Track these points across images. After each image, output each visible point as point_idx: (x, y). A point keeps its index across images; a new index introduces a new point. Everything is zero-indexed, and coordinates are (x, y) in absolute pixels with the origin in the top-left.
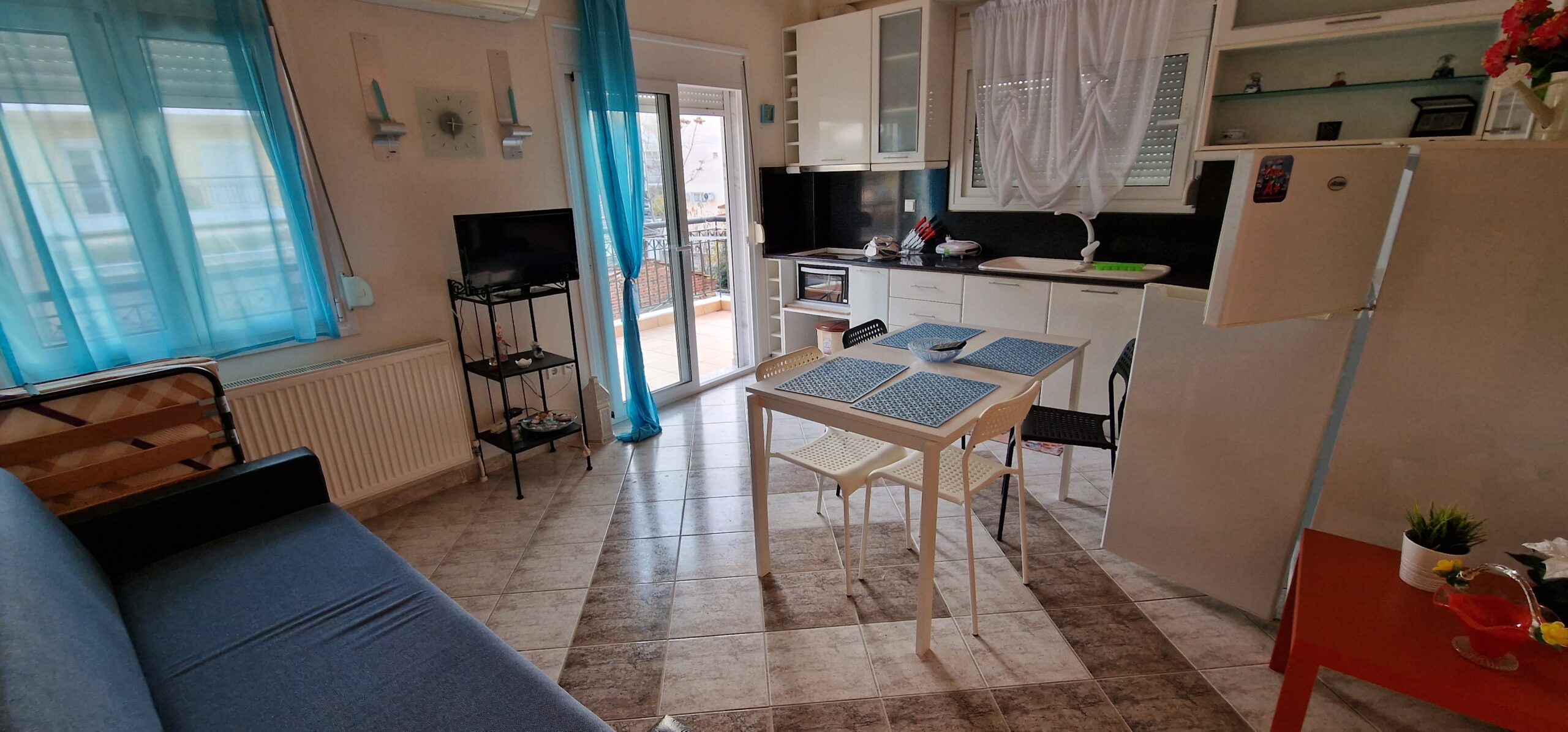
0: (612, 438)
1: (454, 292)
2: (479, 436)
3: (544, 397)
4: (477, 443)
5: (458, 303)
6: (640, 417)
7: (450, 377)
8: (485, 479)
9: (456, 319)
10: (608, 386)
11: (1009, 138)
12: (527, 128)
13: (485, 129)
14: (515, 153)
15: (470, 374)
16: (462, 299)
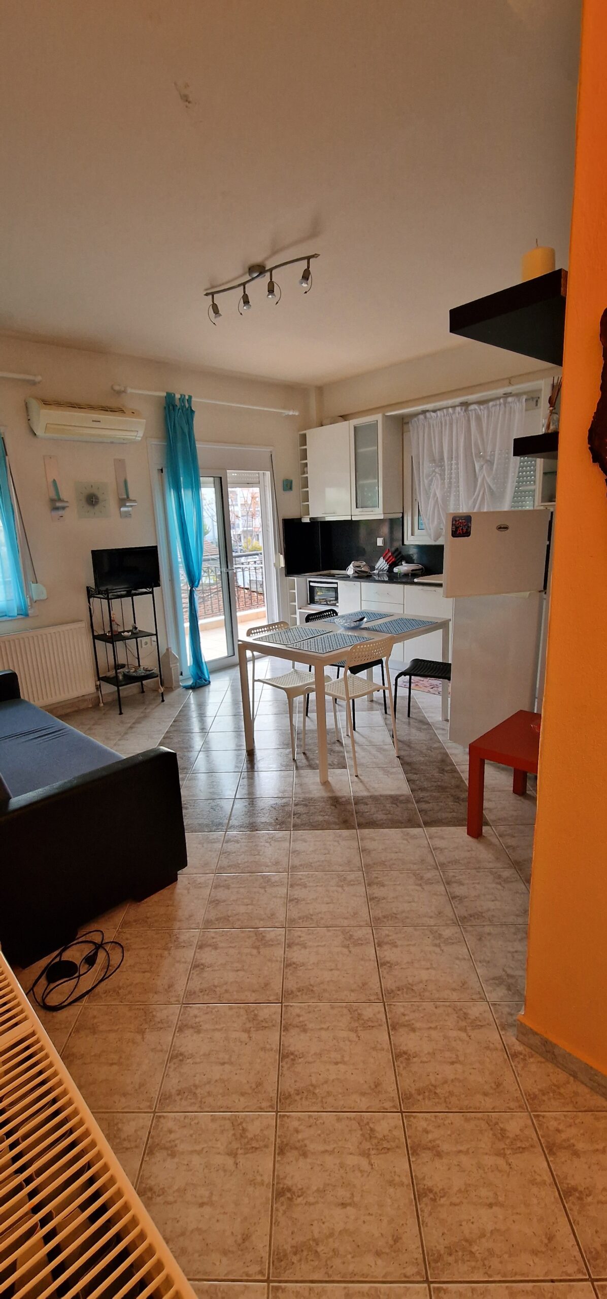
0: (179, 686)
1: (90, 594)
2: (99, 679)
3: (138, 659)
4: (98, 683)
5: (91, 600)
6: (198, 674)
7: (85, 642)
8: (102, 705)
9: (90, 608)
10: (179, 654)
11: (435, 499)
12: (134, 501)
13: (110, 501)
14: (127, 515)
15: (96, 641)
16: (94, 597)
